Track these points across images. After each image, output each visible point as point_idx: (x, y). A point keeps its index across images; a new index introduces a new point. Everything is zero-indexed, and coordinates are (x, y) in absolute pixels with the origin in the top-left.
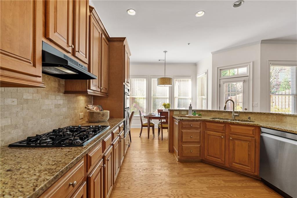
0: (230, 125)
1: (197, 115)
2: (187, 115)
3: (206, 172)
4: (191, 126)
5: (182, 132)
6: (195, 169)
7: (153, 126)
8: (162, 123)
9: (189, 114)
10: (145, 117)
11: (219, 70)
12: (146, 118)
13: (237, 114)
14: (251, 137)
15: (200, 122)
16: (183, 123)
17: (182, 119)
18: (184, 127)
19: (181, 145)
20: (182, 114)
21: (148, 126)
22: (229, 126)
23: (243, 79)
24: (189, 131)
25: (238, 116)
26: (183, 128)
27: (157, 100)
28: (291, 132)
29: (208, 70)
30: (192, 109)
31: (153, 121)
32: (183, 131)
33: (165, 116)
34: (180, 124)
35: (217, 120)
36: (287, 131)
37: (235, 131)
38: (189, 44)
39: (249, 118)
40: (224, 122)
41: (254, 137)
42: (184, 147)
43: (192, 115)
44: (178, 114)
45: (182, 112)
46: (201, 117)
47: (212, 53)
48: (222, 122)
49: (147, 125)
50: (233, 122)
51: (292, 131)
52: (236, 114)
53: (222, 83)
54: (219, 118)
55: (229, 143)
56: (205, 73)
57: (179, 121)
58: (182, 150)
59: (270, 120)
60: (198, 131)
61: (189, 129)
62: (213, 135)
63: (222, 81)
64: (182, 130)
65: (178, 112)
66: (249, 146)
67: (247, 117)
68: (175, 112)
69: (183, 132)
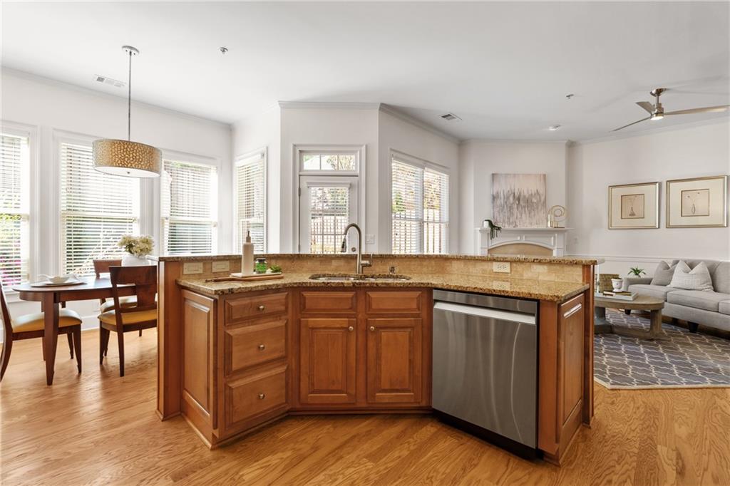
0: (369, 293)
1: (269, 271)
2: (239, 275)
3: (315, 449)
4: (259, 309)
5: (229, 339)
6: (280, 455)
7: (74, 330)
8: (121, 309)
9: (242, 271)
10: (25, 295)
11: (298, 152)
12: (35, 299)
13: (368, 262)
14: (412, 316)
15: (286, 293)
16: (233, 304)
17: (231, 291)
18: (236, 316)
19: (226, 385)
20: (214, 270)
21: (49, 332)
22: (366, 294)
23: (349, 182)
24: (252, 328)
25: (370, 266)
26: (231, 321)
27: (87, 225)
28: (503, 294)
29: (267, 148)
30: (255, 253)
31: (72, 309)
32: (231, 333)
33: (134, 285)
34: (220, 309)
35: (322, 280)
36: (494, 293)
37: (381, 307)
38: (224, 50)
39: (392, 269)
40: (354, 285)
41: (418, 316)
42: (237, 388)
43: (255, 274)
44: (201, 271)
45: (214, 263)
46: (282, 278)
47: (280, 104)
48: (350, 287)
49: (41, 326)
50: (377, 284)
51: (503, 291)
52: (364, 262)
53: (304, 185)
54: (324, 276)
55: (367, 340)
56: (260, 155)
57: (217, 297)
58: (231, 401)
59: (425, 270)
60: (280, 323)
61: (253, 323)
62: (325, 328)
63: (304, 181)
64: (228, 332)
65: (201, 265)
66: (411, 340)
67: (388, 268)
68: (186, 265)
69: (230, 337)
